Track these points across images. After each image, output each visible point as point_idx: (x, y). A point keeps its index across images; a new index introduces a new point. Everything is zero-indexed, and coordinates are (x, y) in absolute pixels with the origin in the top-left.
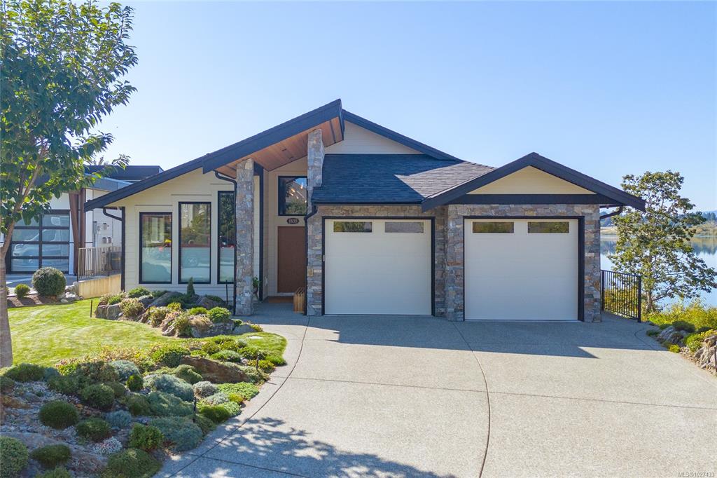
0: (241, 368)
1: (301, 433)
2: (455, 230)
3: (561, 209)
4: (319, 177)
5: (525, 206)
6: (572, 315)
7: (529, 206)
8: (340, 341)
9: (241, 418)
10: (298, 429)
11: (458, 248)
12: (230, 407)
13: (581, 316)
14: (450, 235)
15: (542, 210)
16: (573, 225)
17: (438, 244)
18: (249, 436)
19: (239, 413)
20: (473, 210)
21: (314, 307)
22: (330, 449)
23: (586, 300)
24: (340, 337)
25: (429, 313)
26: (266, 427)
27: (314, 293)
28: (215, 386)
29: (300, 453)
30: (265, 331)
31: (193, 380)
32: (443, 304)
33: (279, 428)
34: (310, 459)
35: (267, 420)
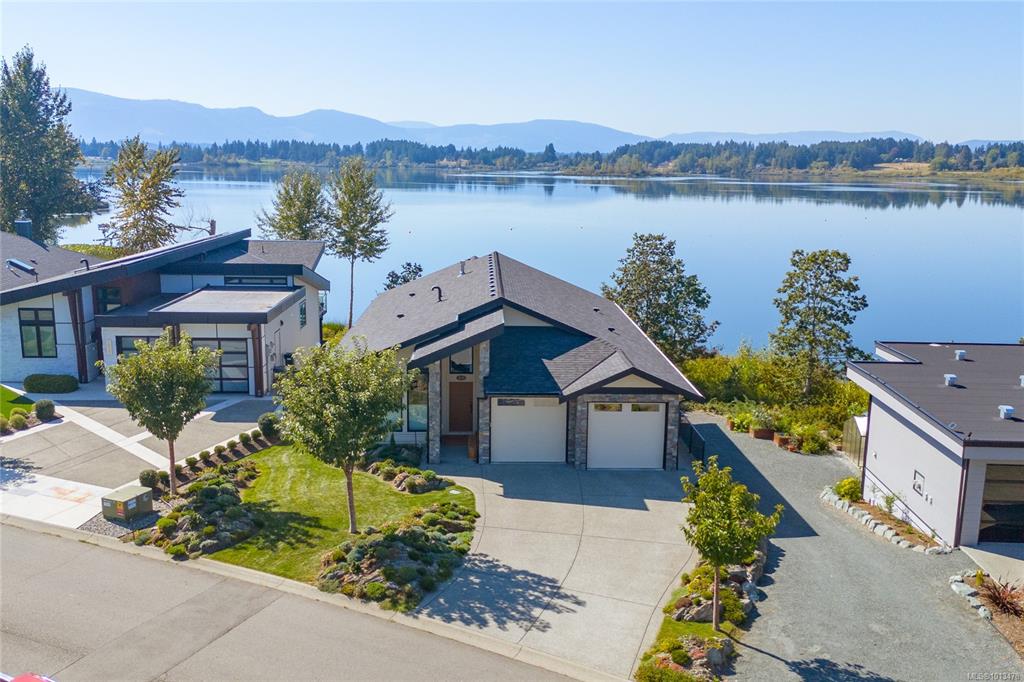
0: (462, 522)
1: (497, 561)
2: (582, 411)
3: (653, 397)
4: (488, 370)
5: (629, 395)
6: (657, 464)
7: (632, 396)
8: (506, 495)
9: (470, 552)
10: (496, 558)
11: (584, 422)
12: (465, 546)
13: (664, 466)
14: (578, 414)
15: (640, 397)
16: (662, 407)
17: (571, 415)
18: (477, 562)
19: (469, 549)
20: (595, 398)
21: (483, 458)
22: (509, 568)
23: (668, 457)
24: (505, 490)
25: (564, 460)
26: (482, 558)
27: (484, 449)
28: (455, 535)
29: (499, 570)
30: (458, 484)
31: (445, 533)
32: (574, 456)
33: (488, 558)
34: (503, 572)
35: (481, 554)
